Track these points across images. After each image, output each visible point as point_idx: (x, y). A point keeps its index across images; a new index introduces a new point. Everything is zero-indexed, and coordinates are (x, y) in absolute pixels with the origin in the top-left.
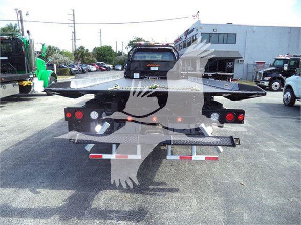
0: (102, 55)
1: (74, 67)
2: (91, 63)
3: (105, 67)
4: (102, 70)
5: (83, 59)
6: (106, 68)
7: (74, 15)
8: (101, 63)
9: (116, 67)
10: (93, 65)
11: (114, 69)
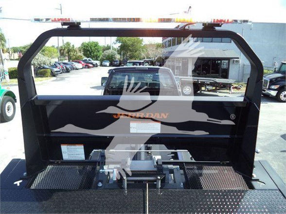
0: (89, 51)
1: (56, 67)
2: (78, 60)
3: (92, 63)
4: (89, 67)
5: (69, 55)
6: (93, 65)
7: (61, 10)
8: (88, 59)
9: (103, 63)
10: (79, 62)
11: (101, 65)
